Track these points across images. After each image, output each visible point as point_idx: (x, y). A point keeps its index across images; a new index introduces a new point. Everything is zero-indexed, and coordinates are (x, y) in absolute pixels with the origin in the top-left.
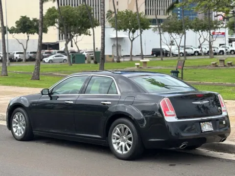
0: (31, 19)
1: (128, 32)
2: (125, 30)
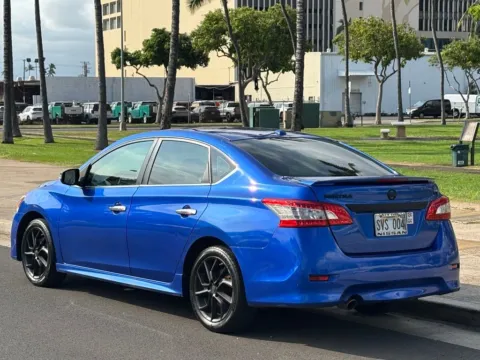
1: (374, 63)
2: (368, 60)
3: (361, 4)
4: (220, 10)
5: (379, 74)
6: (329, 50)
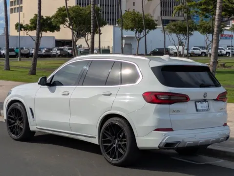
0: (45, 18)
1: (135, 32)
2: (132, 30)
3: (134, 3)
4: (64, 7)
5: (137, 36)
6: (117, 25)
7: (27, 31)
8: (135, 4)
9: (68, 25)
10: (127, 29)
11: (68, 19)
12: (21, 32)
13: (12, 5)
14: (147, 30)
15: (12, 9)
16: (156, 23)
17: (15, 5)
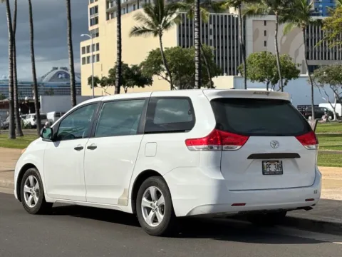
0: (130, 67)
1: (266, 83)
2: (262, 80)
3: (265, 42)
4: (158, 49)
6: (239, 75)
7: (106, 87)
8: (267, 44)
9: (164, 76)
10: (253, 79)
11: (163, 66)
12: (95, 88)
13: (84, 53)
14: (284, 81)
15: (84, 59)
16: (298, 68)
17: (88, 52)
